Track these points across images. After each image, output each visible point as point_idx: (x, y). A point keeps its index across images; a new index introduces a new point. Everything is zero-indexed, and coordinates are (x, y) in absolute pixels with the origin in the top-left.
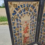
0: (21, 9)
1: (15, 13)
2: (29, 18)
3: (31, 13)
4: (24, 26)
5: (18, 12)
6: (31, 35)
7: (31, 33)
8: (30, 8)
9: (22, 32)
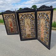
0: (7, 16)
1: (5, 18)
2: (11, 20)
4: (10, 23)
5: (6, 17)
7: (14, 27)
8: (11, 16)
9: (9, 25)
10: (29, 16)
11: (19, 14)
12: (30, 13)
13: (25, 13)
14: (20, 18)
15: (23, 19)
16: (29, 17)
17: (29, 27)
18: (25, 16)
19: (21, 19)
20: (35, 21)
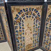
10: (33, 12)
11: (12, 8)
12: (35, 7)
13: (25, 7)
14: (14, 16)
15: (21, 19)
16: (32, 16)
17: (31, 33)
18: (24, 13)
19: (16, 18)
20: (40, 22)
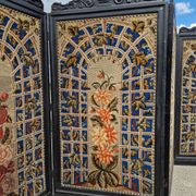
3: (15, 52)
6: (24, 153)
7: (21, 143)
